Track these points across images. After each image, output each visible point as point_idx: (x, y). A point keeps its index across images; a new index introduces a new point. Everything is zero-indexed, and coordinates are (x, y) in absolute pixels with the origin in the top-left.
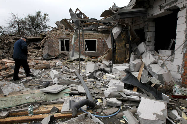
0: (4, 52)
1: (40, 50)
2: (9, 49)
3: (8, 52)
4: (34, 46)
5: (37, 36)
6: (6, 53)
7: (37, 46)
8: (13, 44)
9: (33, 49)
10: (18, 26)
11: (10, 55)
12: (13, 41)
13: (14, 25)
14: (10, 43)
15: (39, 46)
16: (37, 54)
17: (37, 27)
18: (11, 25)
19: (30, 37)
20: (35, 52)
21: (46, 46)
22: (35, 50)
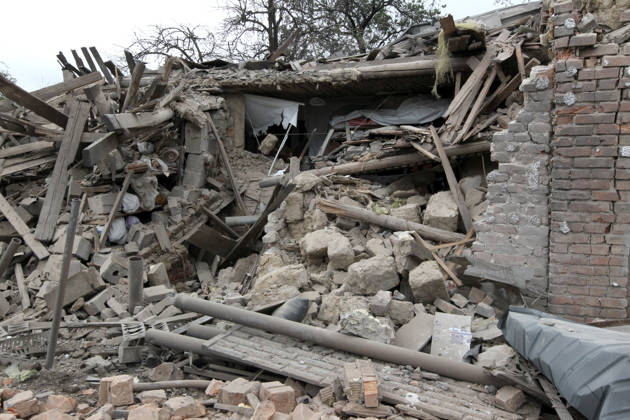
0: (124, 215)
1: (442, 206)
2: (168, 183)
3: (161, 204)
4: (376, 147)
5: (393, 56)
6: (145, 216)
7: (410, 150)
8: (204, 134)
9: (363, 190)
10: (271, 18)
11: (172, 237)
12: (212, 111)
13: (250, 13)
14: (181, 123)
15: (426, 151)
16: (415, 260)
17: (366, 23)
18: (235, 15)
19: (338, 71)
20: (387, 229)
21: (514, 163)
22: (380, 192)
